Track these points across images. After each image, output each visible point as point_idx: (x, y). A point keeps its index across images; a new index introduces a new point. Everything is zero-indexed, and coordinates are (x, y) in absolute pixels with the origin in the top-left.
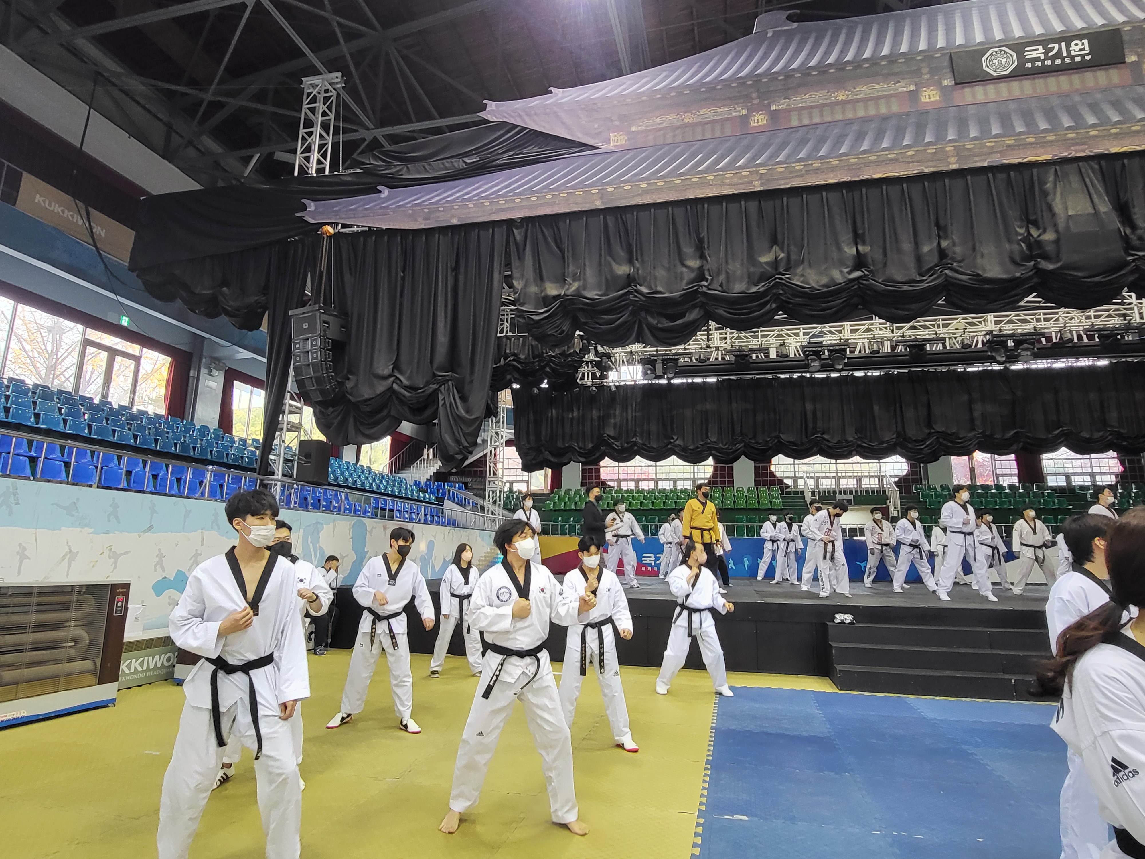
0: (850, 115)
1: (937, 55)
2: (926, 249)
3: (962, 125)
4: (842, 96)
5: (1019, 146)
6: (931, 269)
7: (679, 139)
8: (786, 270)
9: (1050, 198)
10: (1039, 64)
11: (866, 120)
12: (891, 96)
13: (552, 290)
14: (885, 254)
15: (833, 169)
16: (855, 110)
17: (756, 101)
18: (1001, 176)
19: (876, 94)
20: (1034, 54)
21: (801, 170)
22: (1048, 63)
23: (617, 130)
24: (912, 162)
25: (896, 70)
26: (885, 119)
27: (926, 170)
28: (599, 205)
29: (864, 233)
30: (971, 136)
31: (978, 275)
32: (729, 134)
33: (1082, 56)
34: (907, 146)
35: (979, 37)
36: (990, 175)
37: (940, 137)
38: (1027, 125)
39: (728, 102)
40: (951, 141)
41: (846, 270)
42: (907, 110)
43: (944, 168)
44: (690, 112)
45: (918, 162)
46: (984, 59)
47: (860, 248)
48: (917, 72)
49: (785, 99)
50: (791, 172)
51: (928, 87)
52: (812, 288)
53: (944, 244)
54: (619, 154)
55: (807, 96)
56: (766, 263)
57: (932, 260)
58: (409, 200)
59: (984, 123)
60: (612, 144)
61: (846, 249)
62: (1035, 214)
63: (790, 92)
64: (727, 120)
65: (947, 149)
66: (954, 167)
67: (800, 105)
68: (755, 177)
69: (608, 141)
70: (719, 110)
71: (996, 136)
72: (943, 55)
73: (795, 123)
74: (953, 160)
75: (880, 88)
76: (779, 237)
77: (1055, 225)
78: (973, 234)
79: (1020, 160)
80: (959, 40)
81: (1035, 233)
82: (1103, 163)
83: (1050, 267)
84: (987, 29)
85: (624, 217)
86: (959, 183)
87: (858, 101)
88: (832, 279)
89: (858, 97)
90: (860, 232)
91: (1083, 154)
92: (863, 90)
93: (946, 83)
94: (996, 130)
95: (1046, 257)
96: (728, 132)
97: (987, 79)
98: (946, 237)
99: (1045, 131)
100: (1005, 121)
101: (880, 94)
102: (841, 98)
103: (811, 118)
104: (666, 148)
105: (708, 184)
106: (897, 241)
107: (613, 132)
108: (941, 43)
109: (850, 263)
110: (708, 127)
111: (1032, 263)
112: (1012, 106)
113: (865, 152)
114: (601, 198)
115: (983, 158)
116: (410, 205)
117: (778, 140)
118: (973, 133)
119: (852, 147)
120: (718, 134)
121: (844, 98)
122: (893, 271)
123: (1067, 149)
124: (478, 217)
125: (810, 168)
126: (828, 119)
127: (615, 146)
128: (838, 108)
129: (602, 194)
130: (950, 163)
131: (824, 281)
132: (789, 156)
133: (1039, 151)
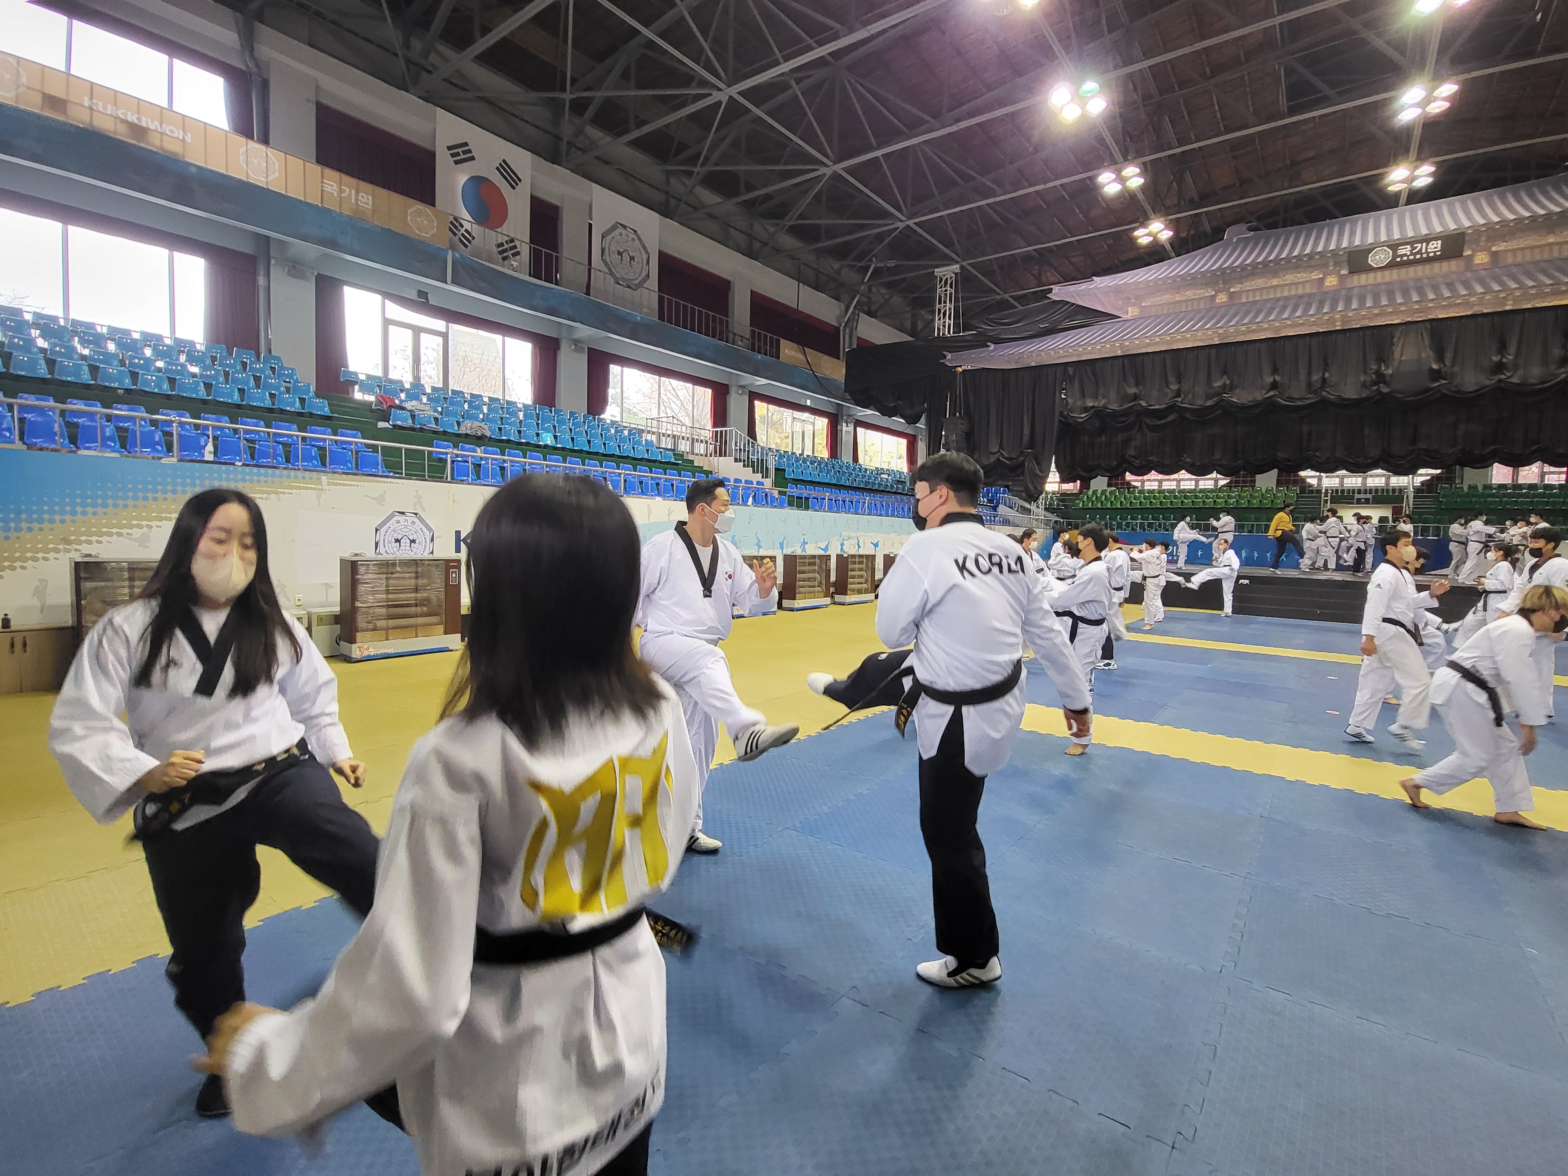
0: (1278, 295)
1: (1341, 253)
2: (1315, 378)
3: (1348, 301)
4: (1275, 282)
5: (1382, 313)
6: (1314, 391)
7: (1171, 311)
8: (1229, 391)
9: (1395, 346)
10: (1406, 258)
11: (1288, 298)
12: (1307, 282)
13: (1090, 404)
14: (1289, 382)
15: (1264, 329)
16: (1282, 291)
17: (1221, 286)
18: (1370, 333)
19: (1297, 281)
20: (1402, 252)
21: (1245, 330)
22: (1412, 257)
23: (1133, 304)
24: (1314, 325)
25: (1313, 264)
26: (1301, 297)
27: (1322, 330)
28: (1119, 353)
29: (1279, 368)
30: (1353, 308)
33: (1435, 252)
34: (1312, 315)
35: (1370, 239)
37: (1333, 308)
38: (1389, 300)
39: (1204, 286)
40: (1340, 311)
41: (1265, 392)
42: (1315, 291)
43: (1333, 329)
46: (1371, 255)
47: (1276, 377)
48: (1326, 266)
49: (1239, 284)
50: (1238, 332)
51: (1330, 275)
52: (1243, 403)
53: (1326, 375)
54: (1133, 321)
55: (1253, 283)
56: (1218, 387)
58: (1006, 351)
59: (1362, 299)
60: (1128, 314)
61: (1268, 378)
62: (1384, 357)
63: (1243, 280)
64: (1202, 298)
65: (1336, 316)
66: (1339, 328)
67: (1248, 288)
68: (1216, 335)
69: (1127, 312)
70: (1197, 292)
71: (1369, 308)
72: (1345, 253)
73: (1244, 300)
74: (1338, 323)
75: (1302, 276)
76: (1228, 371)
77: (1393, 365)
78: (1344, 370)
79: (1380, 324)
80: (1357, 243)
81: (1382, 368)
82: (1431, 324)
83: (1385, 391)
84: (1377, 233)
85: (1134, 361)
86: (1342, 337)
87: (1285, 285)
88: (1256, 398)
89: (1286, 282)
90: (1277, 367)
91: (1421, 319)
92: (1290, 278)
93: (1343, 272)
94: (1369, 304)
95: (1386, 385)
96: (1202, 306)
97: (1370, 269)
98: (1328, 371)
99: (1401, 304)
100: (1376, 298)
101: (1300, 280)
103: (1254, 297)
104: (1163, 317)
105: (1187, 340)
107: (1131, 307)
108: (1345, 245)
109: (1268, 387)
110: (1190, 303)
111: (1376, 387)
112: (1382, 287)
113: (1285, 318)
114: (1122, 348)
115: (1358, 322)
116: (1006, 354)
117: (1232, 312)
118: (1354, 306)
119: (1277, 316)
120: (1194, 308)
121: (1277, 283)
122: (1293, 392)
123: (1413, 315)
125: (1250, 329)
126: (1265, 297)
127: (1131, 316)
128: (1272, 290)
129: (1122, 346)
130: (1336, 326)
131: (1250, 399)
132: (1238, 321)
133: (1393, 318)
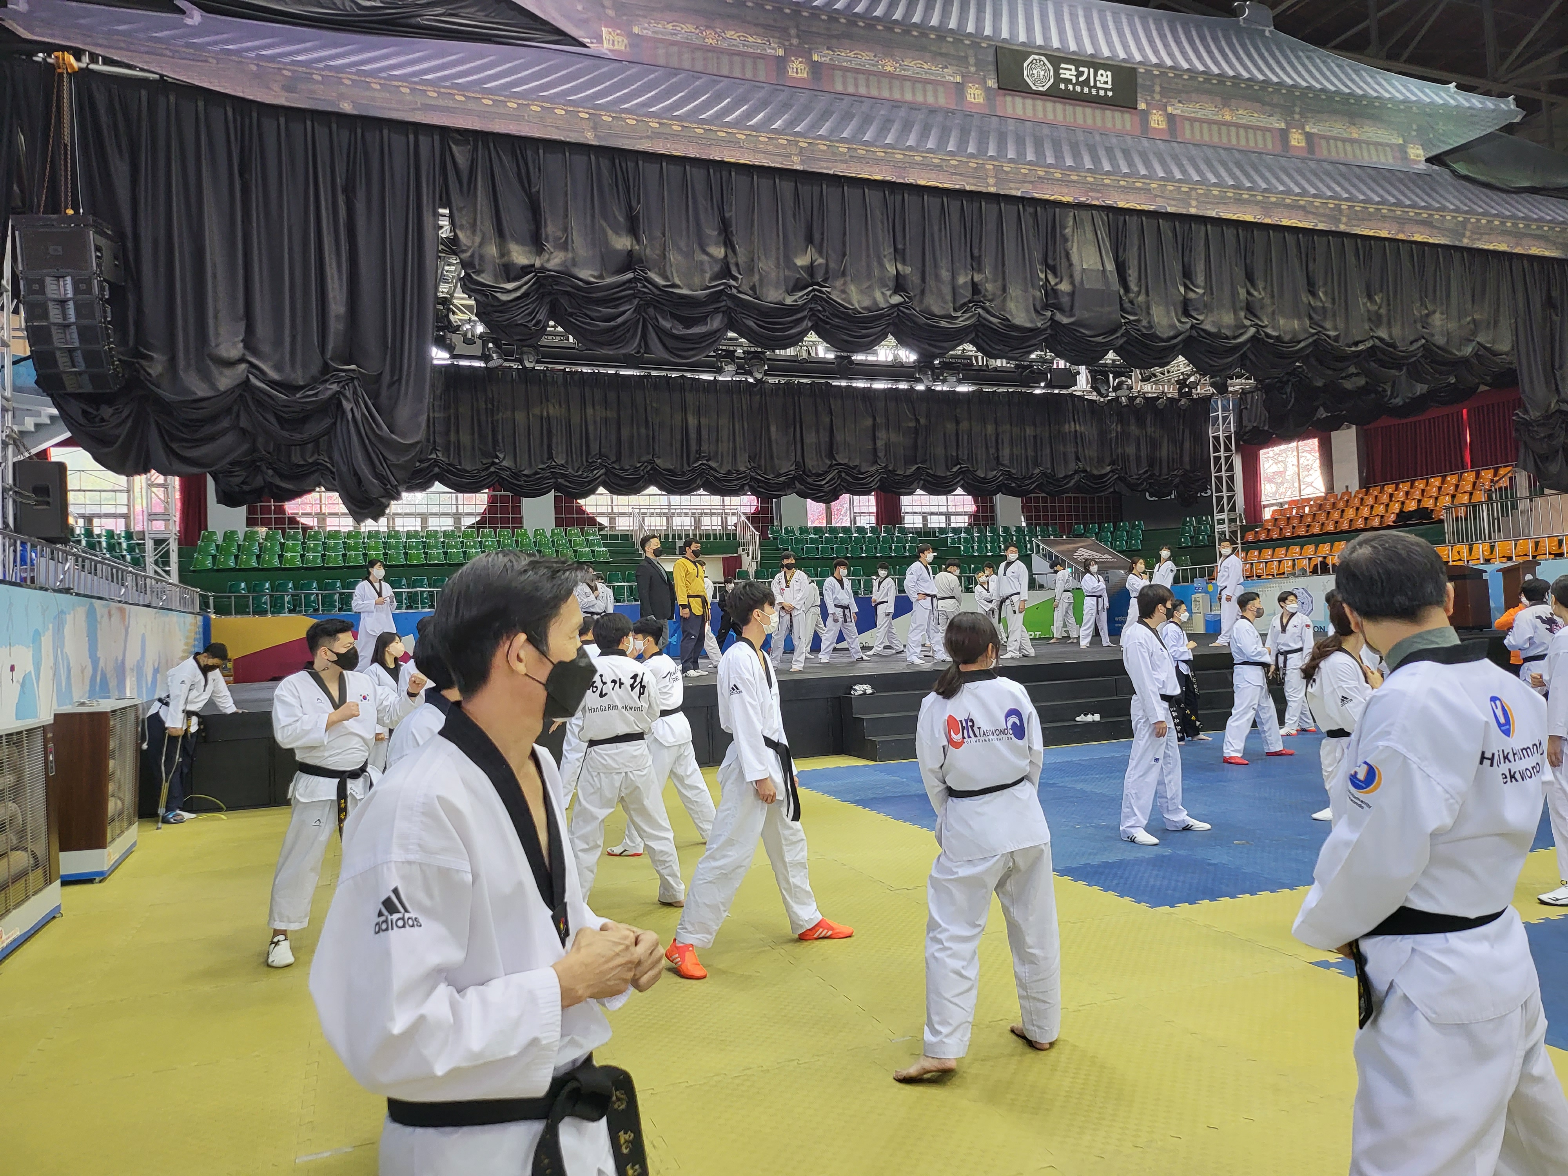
0: (897, 96)
1: (984, 45)
2: (961, 280)
3: (1002, 140)
4: (889, 67)
5: (1048, 179)
6: (965, 304)
7: (699, 67)
8: (825, 280)
9: (1069, 244)
10: (1070, 87)
11: (913, 107)
12: (938, 83)
13: (520, 256)
14: (923, 280)
15: (878, 161)
16: (902, 89)
17: (795, 41)
18: (1031, 210)
19: (924, 76)
20: (1066, 74)
21: (845, 154)
22: (1078, 89)
23: (613, 24)
24: (956, 174)
25: (944, 50)
26: (932, 111)
27: (968, 188)
28: (590, 138)
29: (904, 250)
30: (1009, 157)
31: (1007, 319)
32: (762, 79)
33: (1105, 90)
34: (951, 153)
35: (1022, 37)
36: (1021, 207)
37: (982, 150)
38: (1056, 158)
39: (761, 30)
40: (991, 158)
41: (888, 293)
42: (953, 106)
43: (984, 190)
44: (713, 28)
45: (960, 175)
46: (1025, 65)
47: (900, 267)
48: (964, 61)
49: (828, 49)
50: (834, 154)
51: (974, 83)
52: (855, 309)
53: (977, 278)
54: (617, 65)
55: (852, 54)
56: (802, 267)
57: (967, 294)
58: (249, 44)
59: (1020, 142)
60: (605, 45)
61: (888, 266)
62: (1055, 259)
63: (834, 41)
64: (760, 57)
65: (988, 167)
66: (992, 190)
67: (845, 64)
68: (794, 150)
69: (599, 39)
70: (750, 39)
71: (1030, 163)
72: (990, 46)
73: (839, 88)
74: (991, 181)
75: (928, 68)
76: (817, 236)
77: (1071, 276)
78: (1004, 272)
79: (1047, 197)
80: (1005, 34)
81: (1052, 281)
82: (1110, 215)
83: (1065, 321)
84: (1030, 29)
85: (624, 165)
86: (995, 207)
87: (905, 78)
88: (875, 303)
89: (906, 73)
90: (900, 246)
91: (1097, 203)
92: (912, 66)
93: (990, 83)
94: (1030, 157)
95: (1061, 310)
96: (761, 75)
97: (1025, 91)
98: (980, 271)
99: (1070, 168)
100: (1039, 147)
101: (928, 76)
102: (889, 69)
104: (682, 75)
105: (737, 145)
106: (936, 266)
107: (606, 26)
108: (988, 31)
109: (891, 284)
110: (737, 59)
111: (1049, 314)
112: (1046, 131)
113: (910, 148)
114: (595, 128)
115: (1017, 185)
116: (252, 54)
117: (820, 106)
118: (1011, 155)
119: (898, 139)
120: (749, 75)
121: (891, 69)
122: (932, 302)
123: (1086, 193)
124: (390, 109)
125: (855, 154)
126: (874, 93)
127: (610, 50)
128: (885, 82)
129: (595, 122)
130: (988, 185)
131: (867, 303)
132: (832, 131)
133: (1063, 190)
